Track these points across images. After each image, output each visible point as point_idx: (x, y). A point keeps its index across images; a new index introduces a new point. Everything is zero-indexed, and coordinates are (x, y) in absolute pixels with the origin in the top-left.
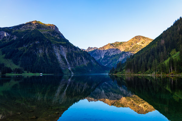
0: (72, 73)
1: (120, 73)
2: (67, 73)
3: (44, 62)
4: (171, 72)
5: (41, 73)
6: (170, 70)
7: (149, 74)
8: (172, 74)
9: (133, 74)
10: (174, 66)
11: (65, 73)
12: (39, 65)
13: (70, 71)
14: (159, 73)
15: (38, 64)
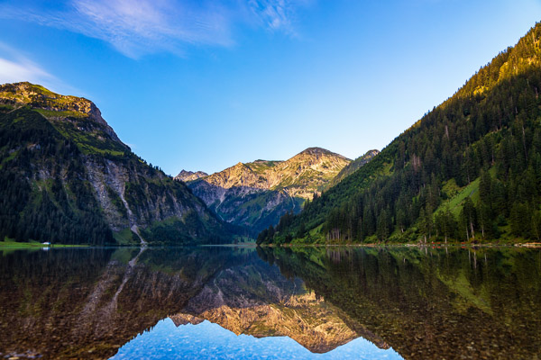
0: (143, 242)
1: (302, 240)
2: (126, 242)
3: (56, 209)
4: (470, 236)
5: (46, 241)
6: (470, 231)
7: (407, 241)
8: (475, 242)
9: (352, 242)
10: (479, 221)
11: (121, 242)
12: (40, 216)
13: (135, 238)
14: (437, 240)
15: (35, 212)
